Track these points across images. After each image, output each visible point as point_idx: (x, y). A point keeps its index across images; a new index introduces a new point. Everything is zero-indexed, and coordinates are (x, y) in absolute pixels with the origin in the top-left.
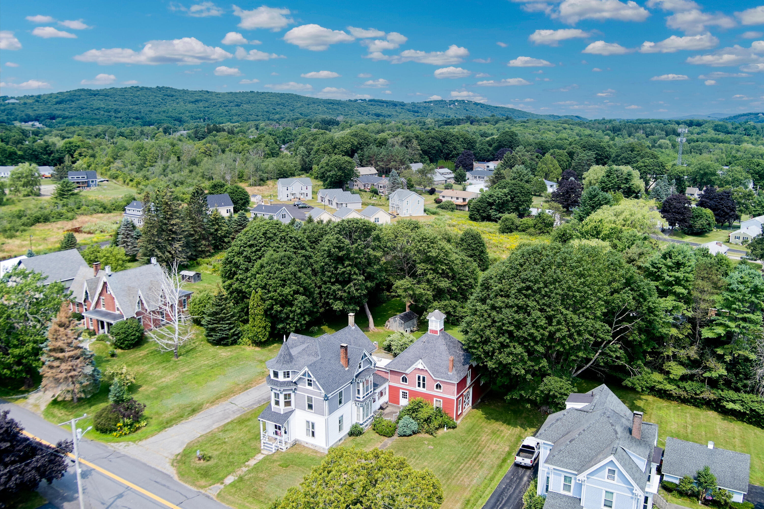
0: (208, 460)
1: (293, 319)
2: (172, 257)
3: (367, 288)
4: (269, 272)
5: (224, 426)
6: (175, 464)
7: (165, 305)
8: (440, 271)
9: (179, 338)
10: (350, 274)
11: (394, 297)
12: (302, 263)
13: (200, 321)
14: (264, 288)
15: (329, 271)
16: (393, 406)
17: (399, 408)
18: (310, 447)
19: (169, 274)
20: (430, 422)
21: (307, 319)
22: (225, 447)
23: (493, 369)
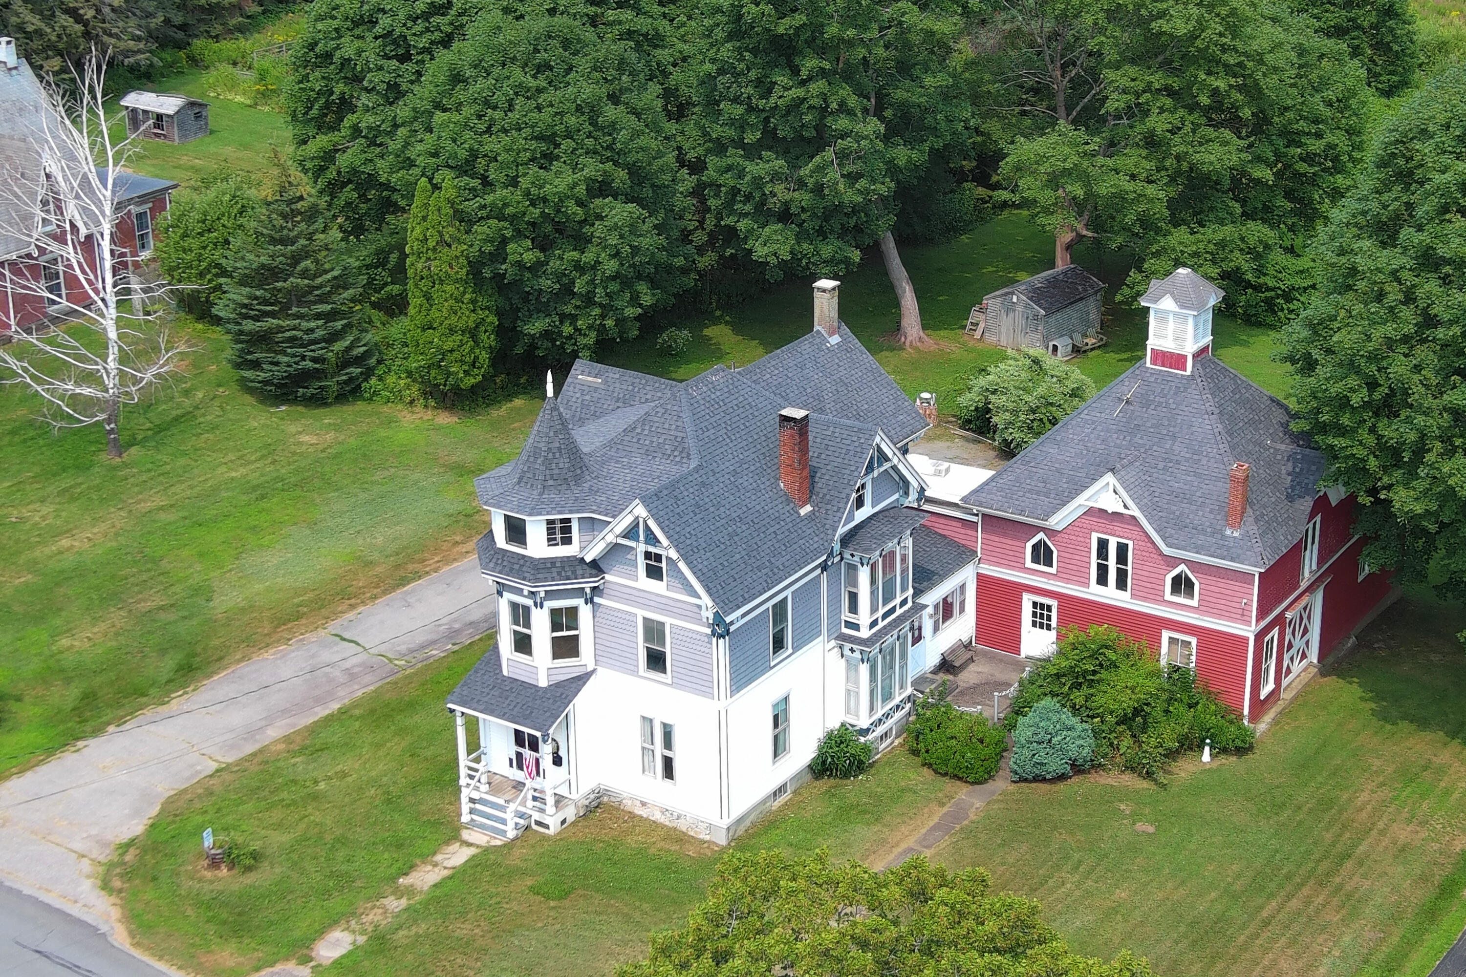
0: (249, 869)
1: (589, 300)
2: (87, 35)
3: (892, 169)
4: (487, 103)
5: (313, 730)
6: (117, 883)
7: (60, 238)
8: (1204, 100)
9: (121, 374)
10: (824, 111)
11: (1005, 205)
12: (622, 65)
13: (210, 304)
14: (465, 168)
15: (736, 100)
16: (992, 658)
17: (1020, 666)
18: (658, 817)
19: (69, 111)
20: (1144, 730)
21: (647, 300)
22: (317, 817)
23: (1414, 518)
